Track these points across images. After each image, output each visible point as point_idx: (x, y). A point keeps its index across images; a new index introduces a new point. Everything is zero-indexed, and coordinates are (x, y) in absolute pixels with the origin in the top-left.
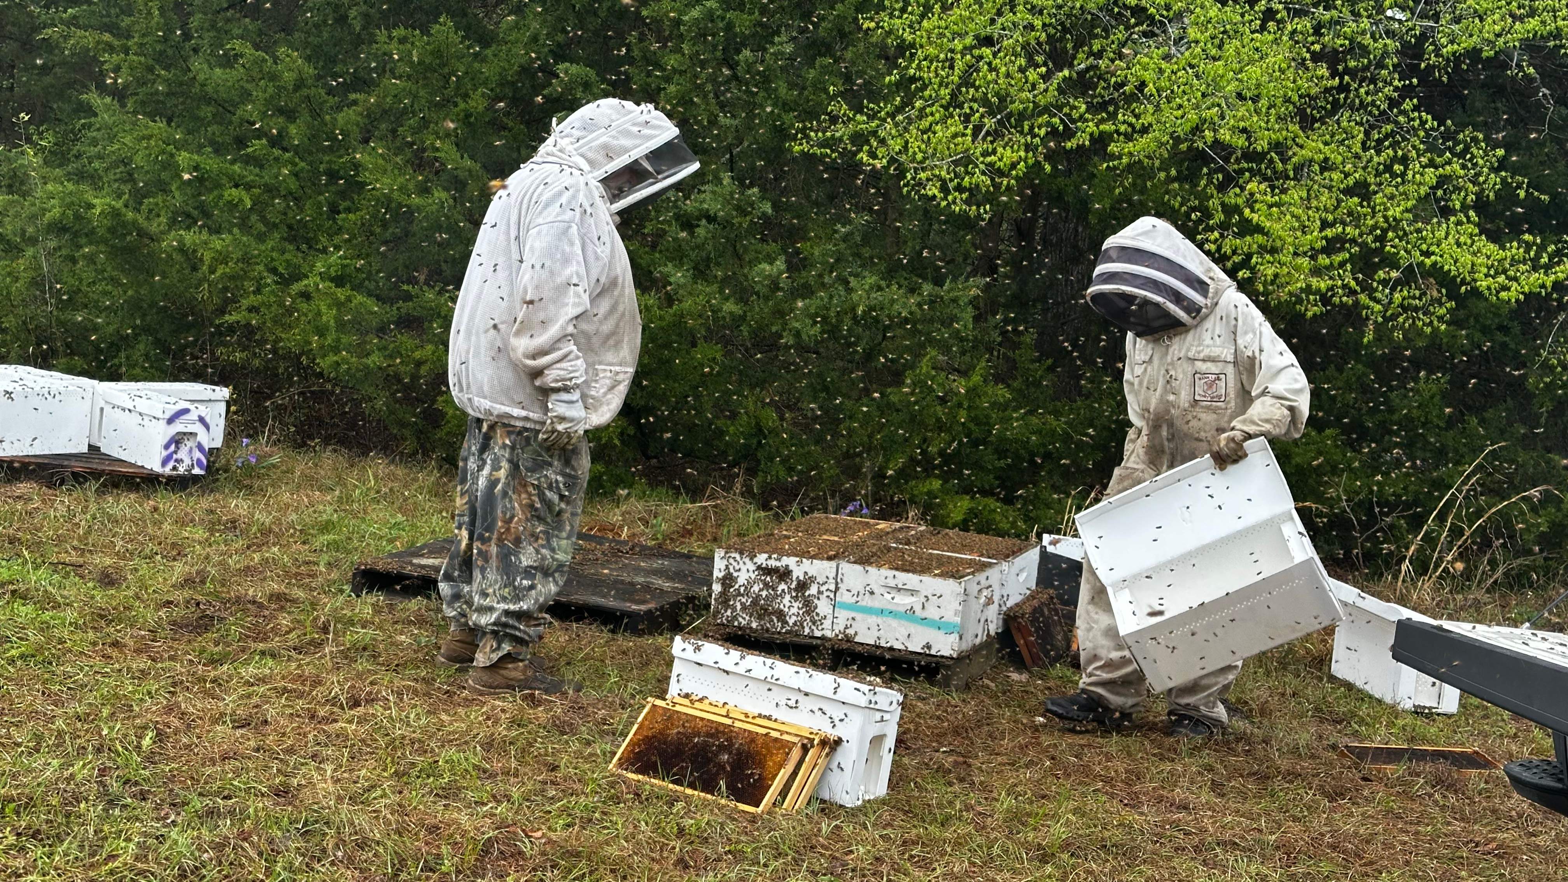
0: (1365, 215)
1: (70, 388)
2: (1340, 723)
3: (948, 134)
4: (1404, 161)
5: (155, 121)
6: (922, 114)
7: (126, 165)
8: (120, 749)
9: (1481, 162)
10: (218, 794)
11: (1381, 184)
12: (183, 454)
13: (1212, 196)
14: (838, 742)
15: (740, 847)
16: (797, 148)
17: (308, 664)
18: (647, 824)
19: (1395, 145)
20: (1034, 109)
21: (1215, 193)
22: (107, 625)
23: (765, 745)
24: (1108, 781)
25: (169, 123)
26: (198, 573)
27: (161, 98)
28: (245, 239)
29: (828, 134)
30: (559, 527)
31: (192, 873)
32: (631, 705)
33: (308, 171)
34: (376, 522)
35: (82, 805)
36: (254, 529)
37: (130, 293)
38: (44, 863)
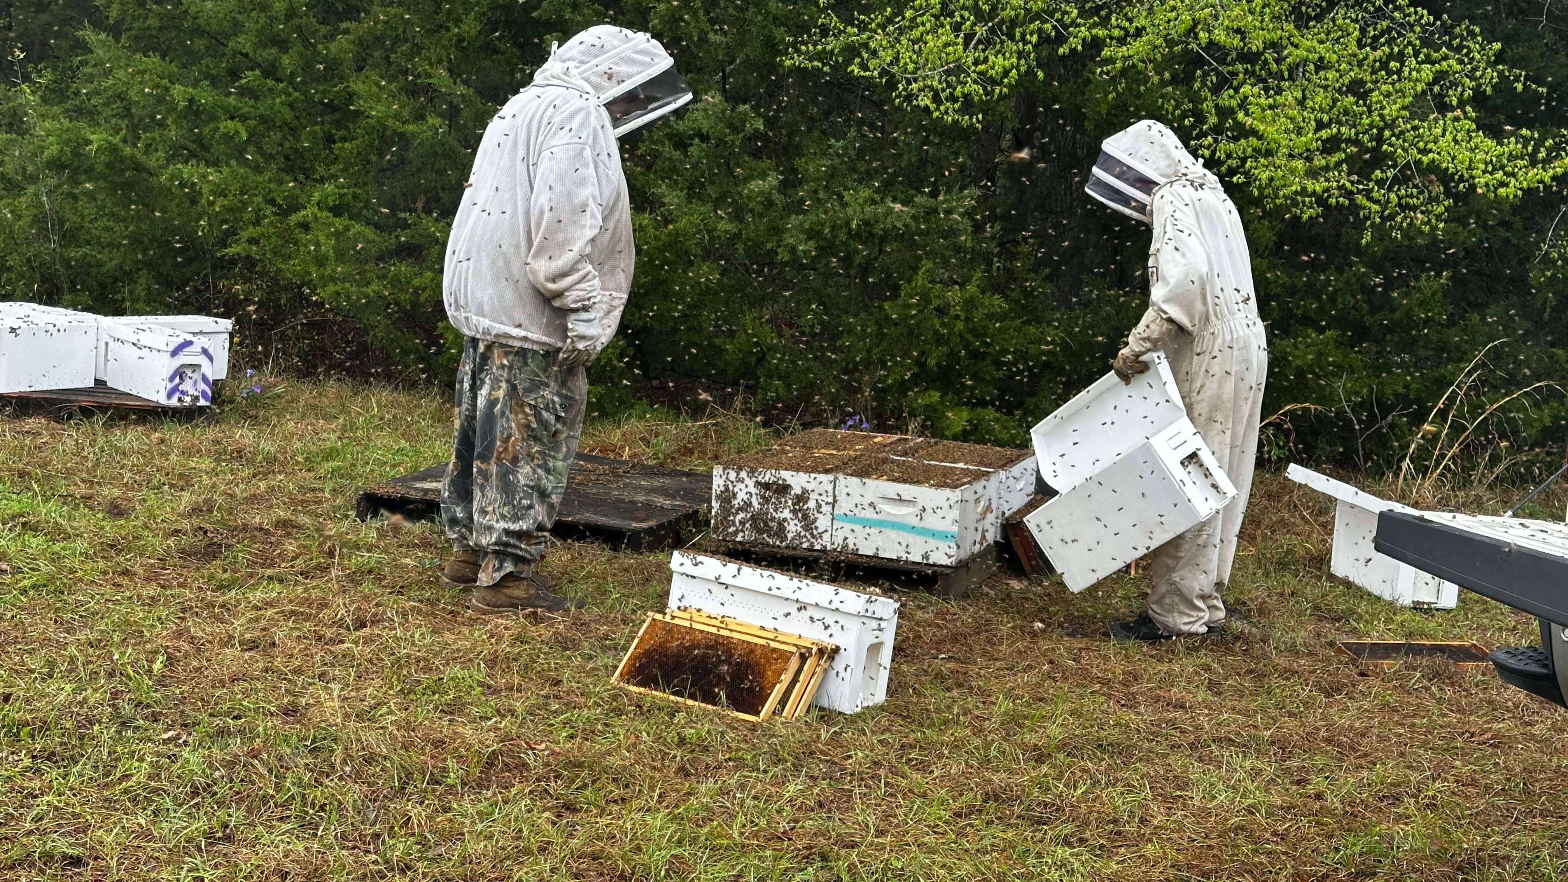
0: (1361, 114)
1: (75, 323)
2: (1338, 620)
3: (939, 43)
4: (1401, 57)
5: (149, 57)
6: (913, 24)
7: (122, 100)
8: (132, 673)
9: (1478, 56)
10: (228, 714)
11: (1377, 82)
12: (187, 386)
13: (1206, 99)
14: (836, 650)
15: (740, 754)
16: (788, 63)
17: (314, 588)
18: (648, 734)
19: (1390, 42)
20: (1025, 16)
21: (1209, 95)
22: (117, 555)
23: (764, 655)
24: (1105, 682)
25: (163, 58)
26: (205, 502)
27: (154, 33)
28: (242, 171)
29: (819, 47)
30: (556, 447)
31: (205, 790)
32: (632, 621)
33: (303, 101)
34: (380, 449)
35: (95, 728)
36: (260, 458)
37: (131, 228)
38: (60, 783)
